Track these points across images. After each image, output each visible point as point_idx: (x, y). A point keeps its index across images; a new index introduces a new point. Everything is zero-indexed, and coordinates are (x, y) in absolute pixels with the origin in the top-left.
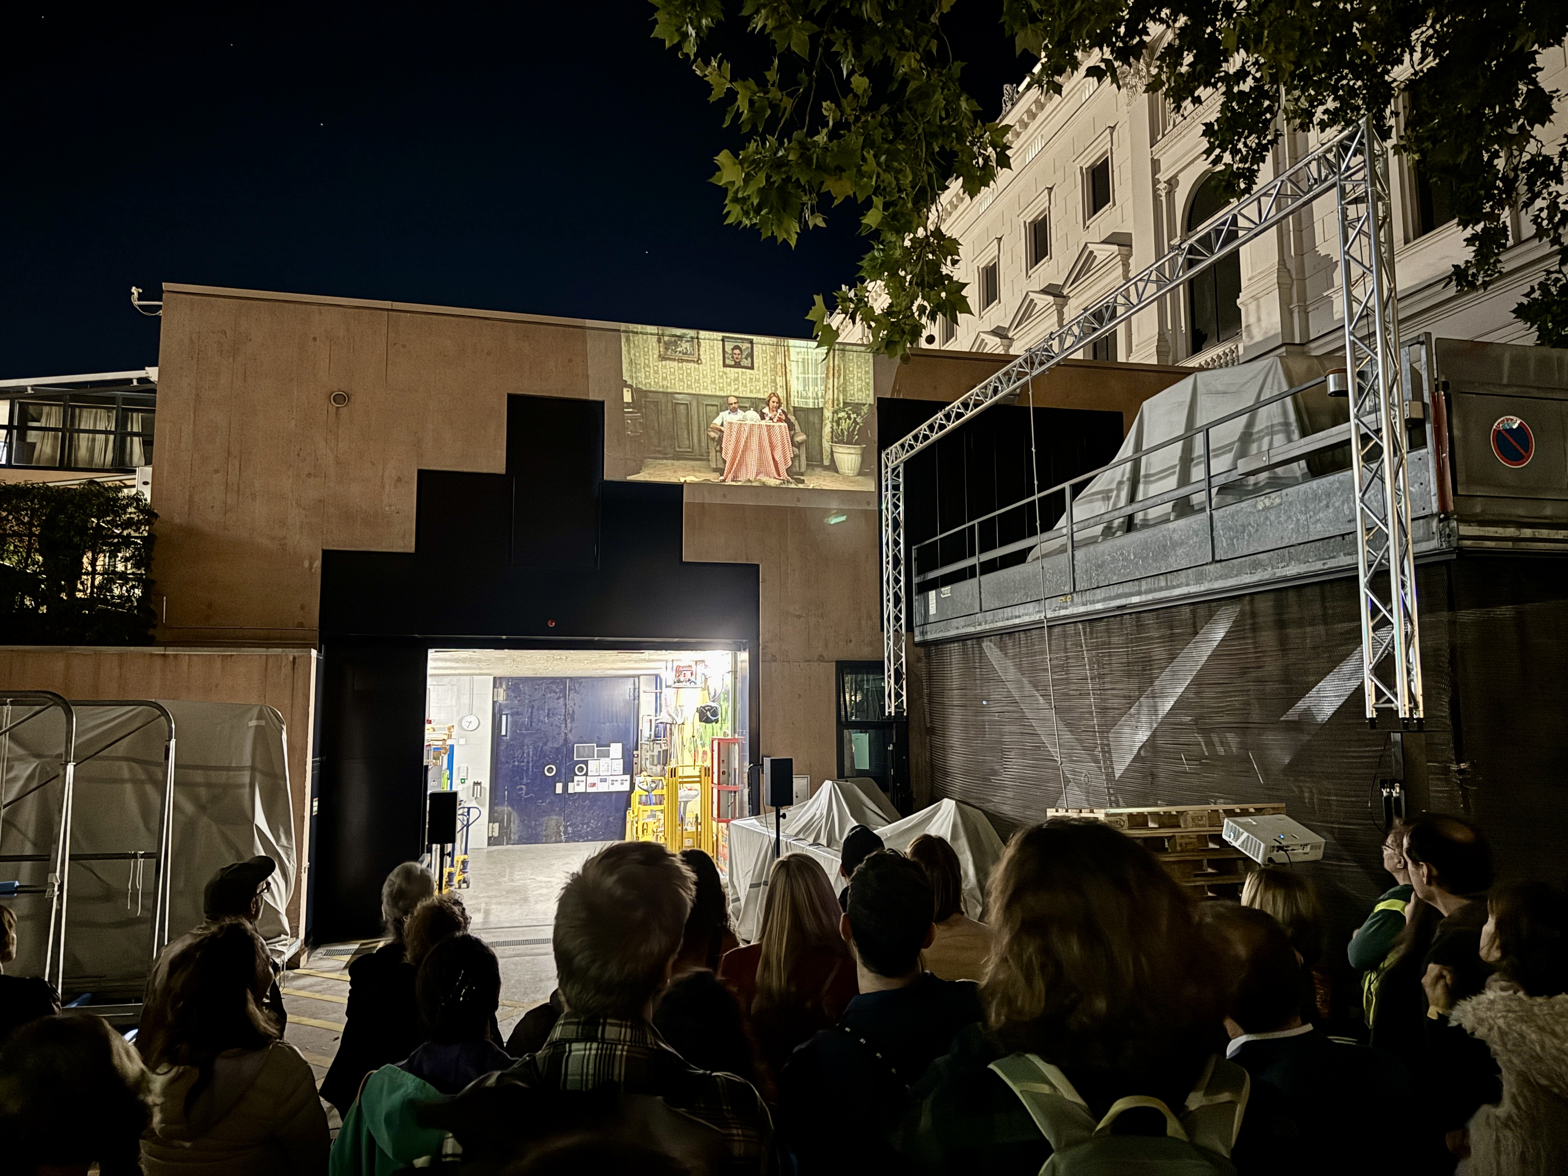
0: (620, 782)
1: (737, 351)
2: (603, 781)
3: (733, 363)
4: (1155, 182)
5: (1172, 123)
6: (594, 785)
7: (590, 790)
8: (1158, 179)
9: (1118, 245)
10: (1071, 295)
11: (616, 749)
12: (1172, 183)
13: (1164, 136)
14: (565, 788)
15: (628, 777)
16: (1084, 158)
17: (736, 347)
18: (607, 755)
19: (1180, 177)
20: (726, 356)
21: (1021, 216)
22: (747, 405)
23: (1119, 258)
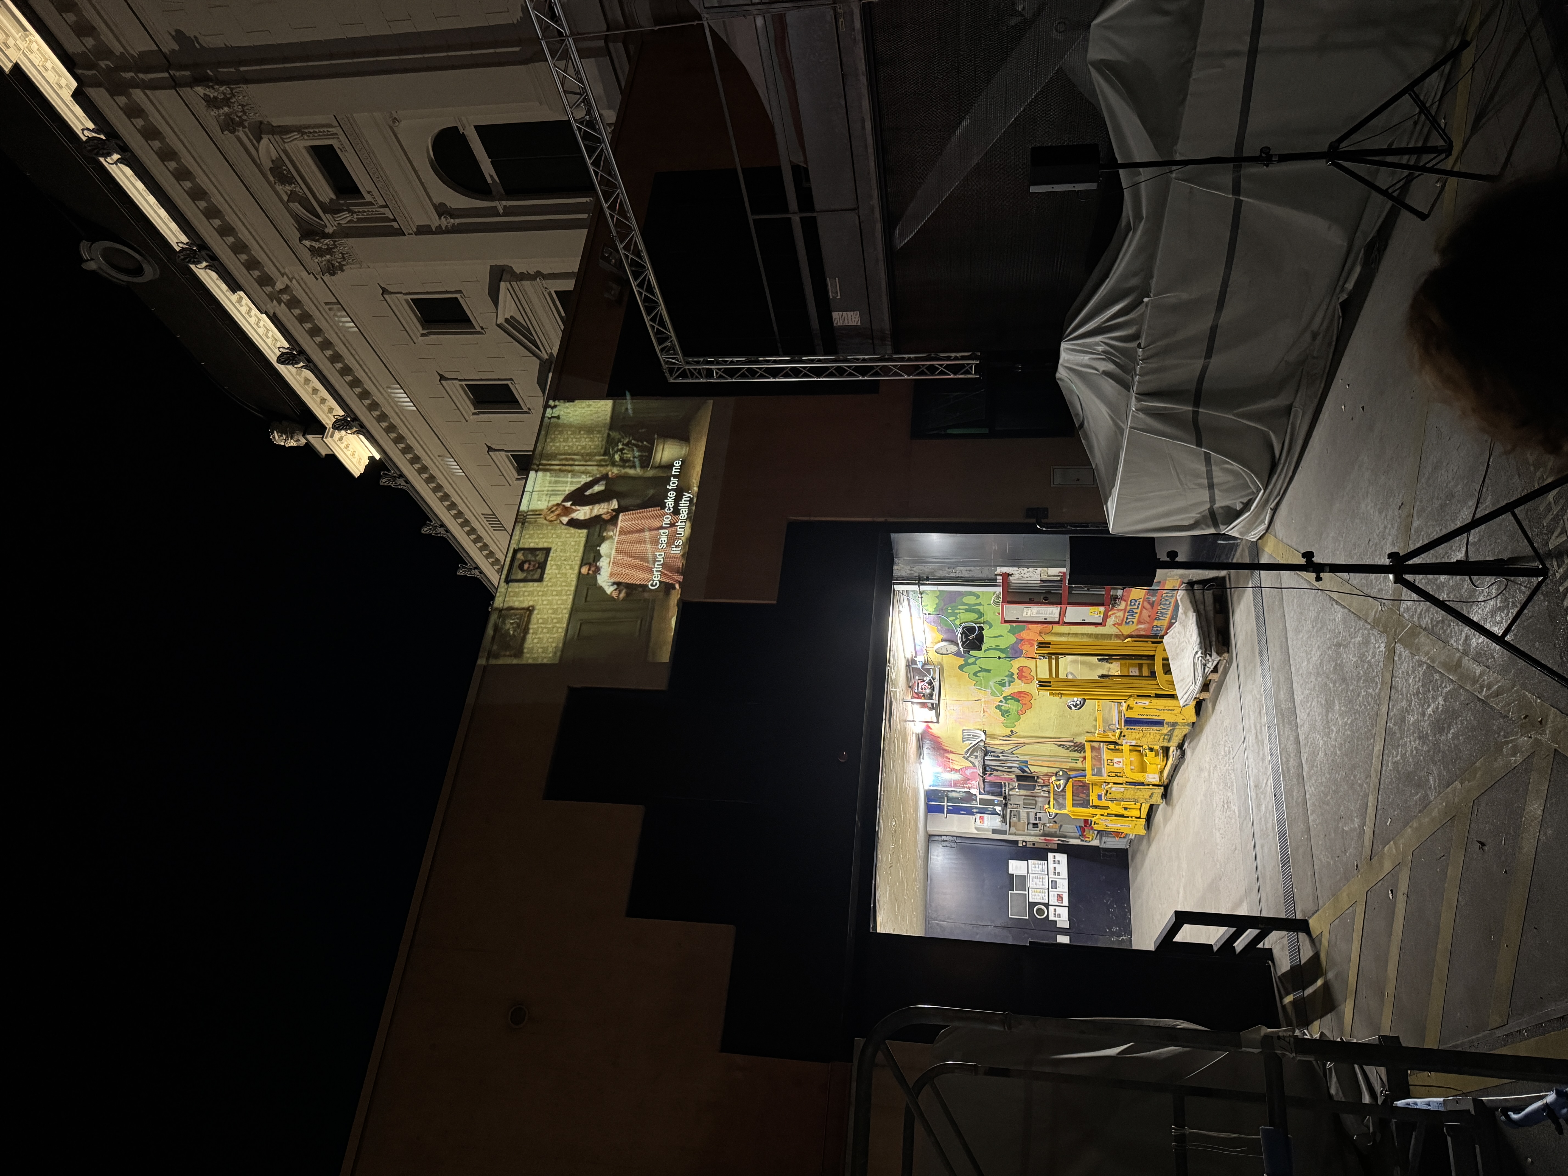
0: (1056, 865)
1: (526, 566)
2: (1054, 885)
3: (539, 571)
4: (439, 231)
5: (382, 210)
6: (1060, 897)
7: (1066, 902)
8: (437, 227)
9: (500, 281)
10: (549, 351)
11: (1016, 867)
12: (442, 210)
13: (395, 220)
14: (1063, 931)
15: (1051, 855)
16: (413, 332)
17: (521, 567)
18: (1023, 879)
19: (437, 201)
20: (529, 577)
21: (467, 418)
22: (592, 555)
23: (514, 283)
